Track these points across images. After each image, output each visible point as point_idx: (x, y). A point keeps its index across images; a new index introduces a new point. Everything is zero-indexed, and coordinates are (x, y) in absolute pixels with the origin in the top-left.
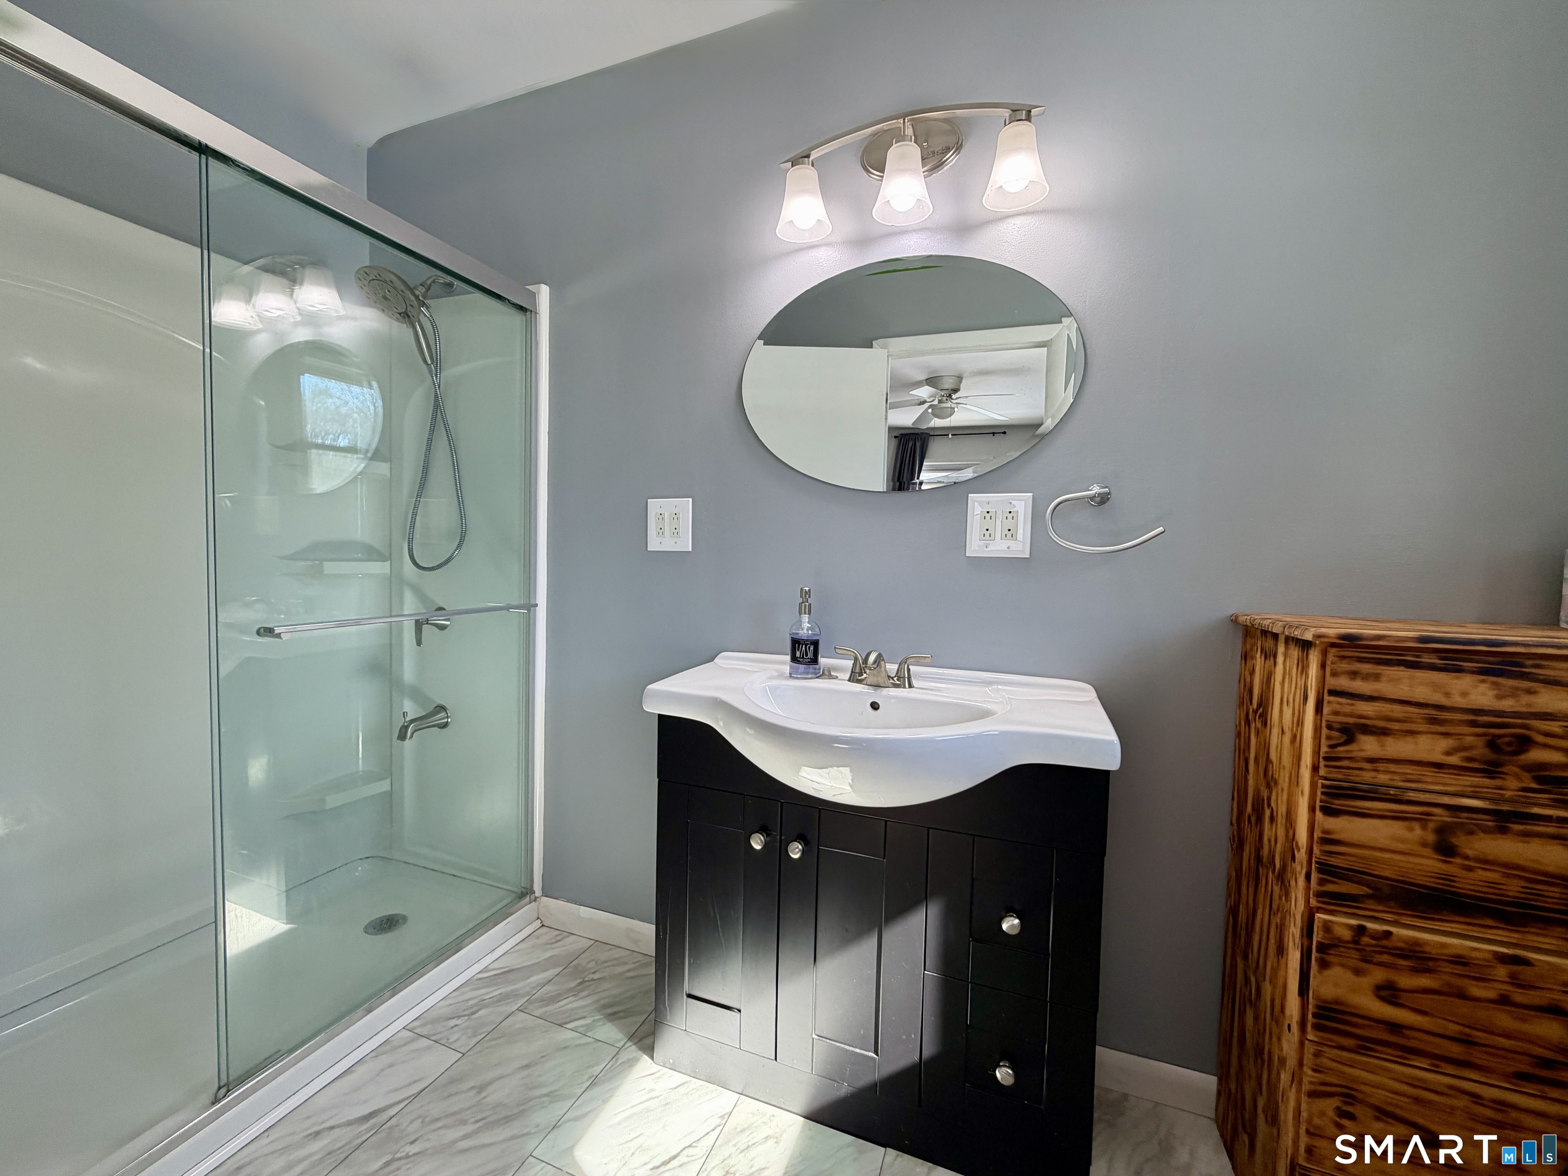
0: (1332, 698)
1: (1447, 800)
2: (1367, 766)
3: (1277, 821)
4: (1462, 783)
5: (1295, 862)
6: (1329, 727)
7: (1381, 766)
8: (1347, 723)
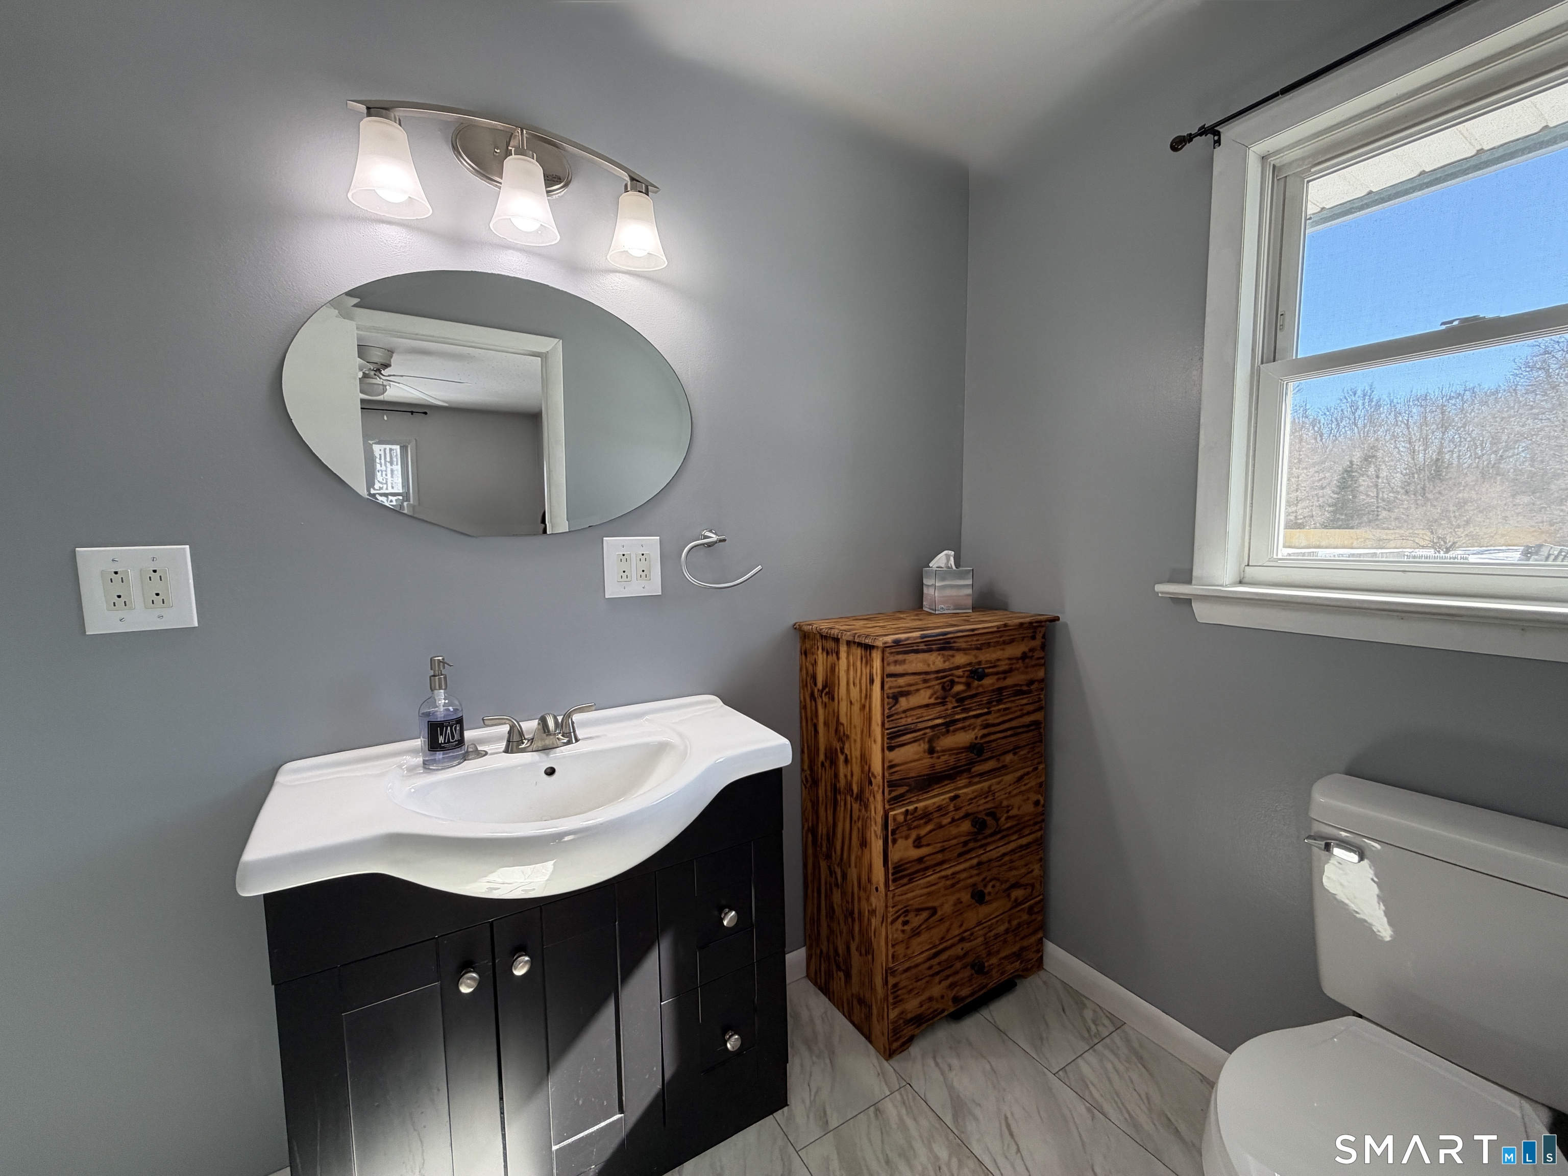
0: (889, 679)
1: (931, 724)
2: (903, 715)
3: (851, 762)
4: (935, 712)
5: (872, 786)
6: (888, 697)
7: (908, 714)
8: (894, 693)
